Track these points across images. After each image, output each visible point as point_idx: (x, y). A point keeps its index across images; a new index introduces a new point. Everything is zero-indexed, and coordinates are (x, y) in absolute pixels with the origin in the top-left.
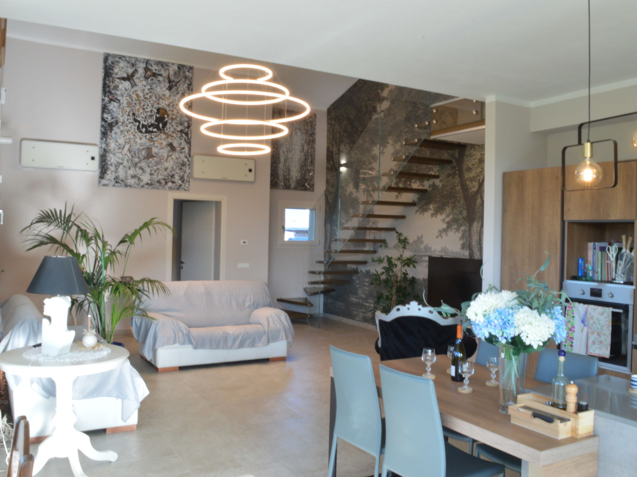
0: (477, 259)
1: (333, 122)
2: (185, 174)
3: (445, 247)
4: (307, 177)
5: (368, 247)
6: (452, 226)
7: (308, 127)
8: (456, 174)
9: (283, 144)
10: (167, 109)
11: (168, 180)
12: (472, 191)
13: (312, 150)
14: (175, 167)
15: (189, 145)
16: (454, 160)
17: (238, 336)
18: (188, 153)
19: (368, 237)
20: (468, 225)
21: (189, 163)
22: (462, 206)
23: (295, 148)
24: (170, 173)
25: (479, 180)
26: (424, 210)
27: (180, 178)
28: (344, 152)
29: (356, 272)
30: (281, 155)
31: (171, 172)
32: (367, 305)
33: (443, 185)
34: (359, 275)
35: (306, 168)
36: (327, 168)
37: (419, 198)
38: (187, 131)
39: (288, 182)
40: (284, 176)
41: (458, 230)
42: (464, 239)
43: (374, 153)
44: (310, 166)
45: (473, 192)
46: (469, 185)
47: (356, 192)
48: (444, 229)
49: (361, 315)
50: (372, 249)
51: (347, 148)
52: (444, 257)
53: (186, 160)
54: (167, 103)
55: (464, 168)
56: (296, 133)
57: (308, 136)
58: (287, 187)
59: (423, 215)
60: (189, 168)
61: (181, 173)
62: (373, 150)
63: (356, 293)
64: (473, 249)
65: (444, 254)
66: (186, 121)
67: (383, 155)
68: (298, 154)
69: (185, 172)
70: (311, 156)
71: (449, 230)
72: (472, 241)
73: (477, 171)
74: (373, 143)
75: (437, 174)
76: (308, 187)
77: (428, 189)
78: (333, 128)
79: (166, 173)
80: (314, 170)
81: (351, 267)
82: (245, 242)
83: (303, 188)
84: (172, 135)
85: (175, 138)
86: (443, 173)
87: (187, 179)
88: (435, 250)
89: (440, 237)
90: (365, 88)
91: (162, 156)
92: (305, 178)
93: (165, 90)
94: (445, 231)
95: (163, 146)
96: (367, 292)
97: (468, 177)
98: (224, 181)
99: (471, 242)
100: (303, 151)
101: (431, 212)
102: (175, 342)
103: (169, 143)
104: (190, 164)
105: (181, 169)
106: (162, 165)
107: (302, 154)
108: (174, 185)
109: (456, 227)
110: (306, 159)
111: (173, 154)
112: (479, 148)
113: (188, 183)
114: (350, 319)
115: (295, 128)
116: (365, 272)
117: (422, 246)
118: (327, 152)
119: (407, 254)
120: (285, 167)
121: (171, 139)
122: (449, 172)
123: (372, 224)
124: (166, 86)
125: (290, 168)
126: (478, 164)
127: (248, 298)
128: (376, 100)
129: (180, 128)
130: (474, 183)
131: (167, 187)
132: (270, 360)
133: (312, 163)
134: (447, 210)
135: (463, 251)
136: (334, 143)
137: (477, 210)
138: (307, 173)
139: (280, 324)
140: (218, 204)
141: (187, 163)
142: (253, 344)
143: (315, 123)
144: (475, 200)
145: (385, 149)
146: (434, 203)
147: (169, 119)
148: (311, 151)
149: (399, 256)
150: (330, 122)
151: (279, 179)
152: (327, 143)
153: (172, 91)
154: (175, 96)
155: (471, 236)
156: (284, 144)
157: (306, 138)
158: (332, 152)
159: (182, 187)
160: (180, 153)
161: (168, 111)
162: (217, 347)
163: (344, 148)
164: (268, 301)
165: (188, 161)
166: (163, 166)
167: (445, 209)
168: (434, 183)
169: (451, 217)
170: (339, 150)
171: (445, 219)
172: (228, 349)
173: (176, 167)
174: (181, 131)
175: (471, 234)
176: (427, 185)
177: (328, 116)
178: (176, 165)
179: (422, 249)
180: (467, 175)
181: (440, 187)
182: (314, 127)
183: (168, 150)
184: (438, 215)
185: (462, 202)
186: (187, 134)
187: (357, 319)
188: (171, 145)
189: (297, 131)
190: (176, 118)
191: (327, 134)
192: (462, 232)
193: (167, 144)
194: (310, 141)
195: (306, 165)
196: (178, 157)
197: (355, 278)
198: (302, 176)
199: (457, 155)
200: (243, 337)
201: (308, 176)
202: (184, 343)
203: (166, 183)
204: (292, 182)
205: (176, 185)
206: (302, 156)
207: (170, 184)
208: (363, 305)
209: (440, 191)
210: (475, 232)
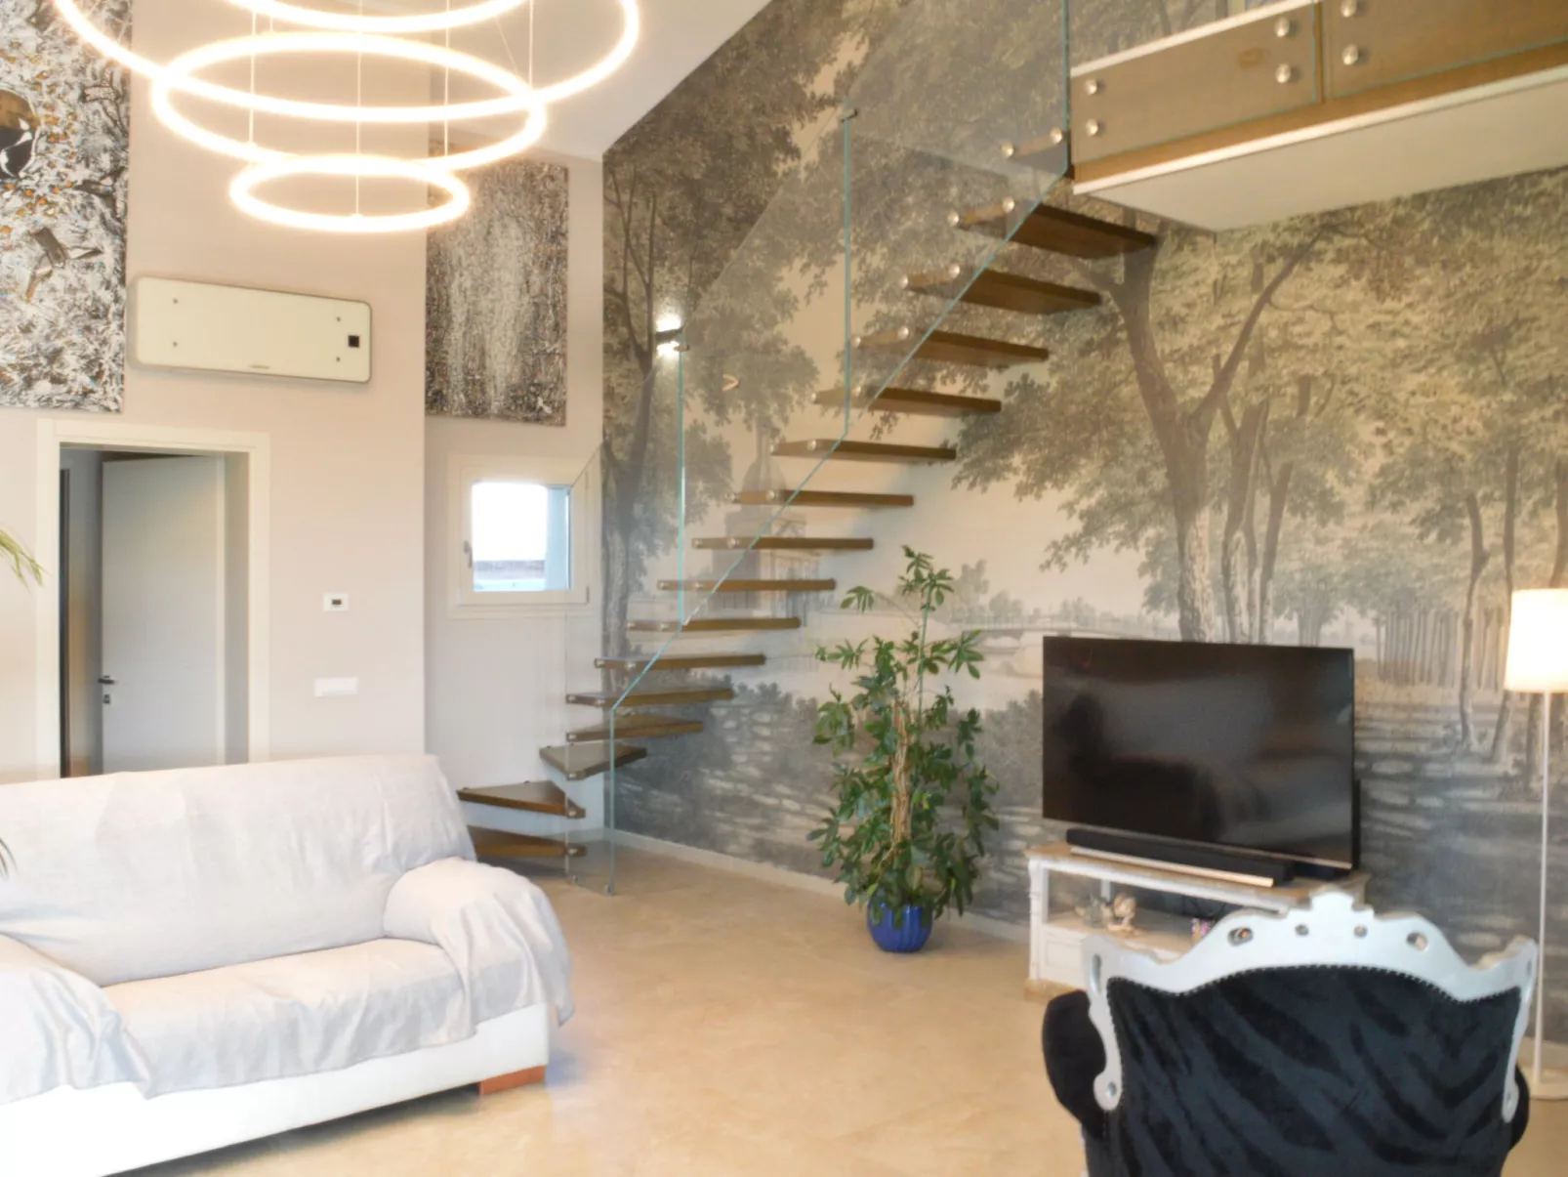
0: (1215, 640)
1: (625, 197)
2: (105, 349)
3: (1079, 599)
4: (541, 378)
5: (767, 607)
6: (1104, 525)
7: (542, 210)
8: (1117, 342)
9: (460, 263)
10: (31, 97)
11: (34, 372)
12: (1188, 398)
13: (558, 287)
14: (62, 323)
15: (118, 241)
16: (1106, 294)
17: (344, 1014)
18: (115, 269)
19: (765, 574)
20: (1172, 521)
21: (120, 306)
22: (1145, 452)
23: (499, 279)
24: (44, 345)
25: (1217, 358)
26: (985, 472)
27: (83, 362)
28: (667, 292)
29: (724, 692)
30: (455, 302)
31: (47, 338)
32: (771, 801)
33: (1064, 384)
34: (735, 702)
35: (540, 347)
36: (608, 349)
37: (965, 434)
38: (110, 189)
39: (479, 395)
40: (467, 372)
41: (1130, 538)
42: (1159, 572)
43: (781, 287)
44: (551, 343)
45: (1193, 400)
46: (1174, 378)
47: (717, 423)
48: (1071, 536)
49: (747, 837)
50: (782, 614)
51: (678, 279)
52: (1075, 635)
53: (106, 297)
54: (28, 75)
55: (1151, 317)
56: (505, 226)
57: (544, 241)
58: (477, 410)
59: (985, 490)
60: (121, 327)
61: (88, 344)
62: (780, 279)
63: (725, 763)
64: (1198, 604)
65: (1073, 625)
66: (105, 150)
67: (821, 294)
68: (513, 299)
69: (104, 342)
70: (554, 306)
71: (1094, 539)
72: (1194, 579)
73: (1206, 325)
74: (779, 254)
75: (1039, 344)
76: (547, 410)
77: (1004, 401)
78: (626, 215)
79: (26, 343)
80: (563, 356)
81: (703, 674)
82: (337, 602)
83: (530, 415)
84: (49, 199)
85: (61, 211)
86: (1062, 340)
87: (114, 367)
88: (1037, 611)
89: (1055, 568)
90: (743, 72)
91: (8, 277)
92: (536, 381)
93: (20, 27)
94: (1077, 542)
95: (14, 237)
96: (767, 759)
97: (1167, 351)
98: (257, 377)
99: (1188, 582)
100: (528, 291)
101: (1013, 481)
102: (48, 1083)
103: (39, 228)
104: (123, 312)
105: (88, 329)
106: (9, 311)
107: (526, 299)
108: (63, 389)
109: (1121, 527)
110: (537, 318)
111: (56, 273)
112: (1215, 241)
113: (118, 384)
114: (704, 848)
115: (500, 212)
116: (756, 690)
117: (984, 600)
118: (605, 296)
119: (938, 630)
120: (470, 343)
121: (45, 214)
122: (1087, 336)
123: (784, 528)
124: (22, 10)
125: (487, 347)
126: (1212, 300)
127: (374, 830)
128: (786, 109)
129: (80, 174)
130: (1194, 369)
131: (30, 396)
132: (482, 1089)
133: (559, 329)
134: (1083, 471)
135: (1154, 613)
136: (631, 265)
137: (1209, 466)
138: (543, 362)
139: (514, 937)
140: (235, 464)
141: (113, 308)
142: (409, 1040)
143: (564, 200)
144: (1204, 432)
145: (828, 270)
146: (1026, 447)
147: (37, 135)
148: (554, 289)
149: (910, 639)
150: (613, 196)
151: (448, 382)
152: (607, 265)
153: (46, 33)
154: (61, 52)
155: (1187, 557)
156: (464, 263)
157: (536, 246)
158: (624, 296)
159: (93, 397)
160: (84, 270)
161: (31, 106)
162: (255, 1075)
163: (667, 278)
164: (454, 835)
165: (117, 300)
166: (17, 314)
167: (1075, 467)
168: (1025, 377)
169: (1100, 493)
170: (649, 287)
171: (1077, 502)
172: (306, 1074)
173: (69, 322)
174: (87, 186)
175: (1186, 550)
176: (995, 384)
177: (605, 179)
178: (67, 313)
179: (982, 608)
180: (1164, 344)
181: (1051, 390)
182: (564, 211)
183: (34, 254)
184: (1045, 488)
185: (1147, 438)
186: (109, 198)
187: (733, 848)
188: (44, 236)
189: (507, 220)
190: (66, 135)
191: (605, 238)
192: (1148, 542)
193: (29, 234)
194: (550, 258)
195: (536, 338)
196: (75, 284)
197: (719, 710)
198: (524, 372)
199: (1119, 274)
200: (367, 1010)
201: (547, 374)
202: (95, 1080)
203: (29, 382)
204: (491, 392)
205: (69, 392)
206: (526, 306)
207: (44, 387)
208: (755, 805)
209: (1053, 404)
210: (1206, 544)
